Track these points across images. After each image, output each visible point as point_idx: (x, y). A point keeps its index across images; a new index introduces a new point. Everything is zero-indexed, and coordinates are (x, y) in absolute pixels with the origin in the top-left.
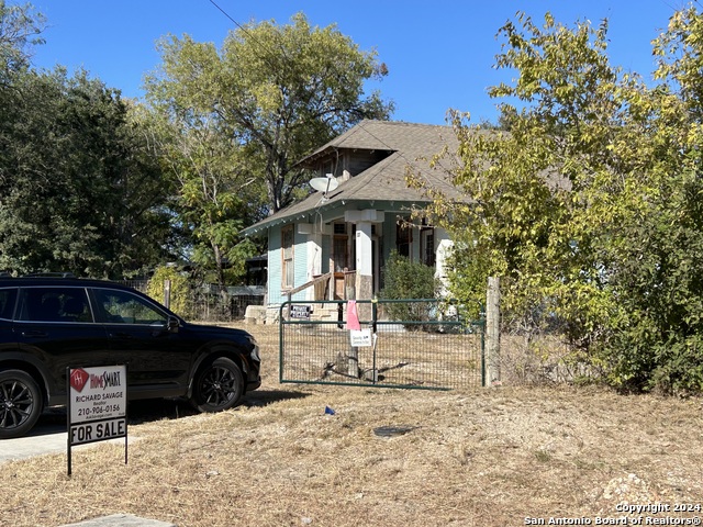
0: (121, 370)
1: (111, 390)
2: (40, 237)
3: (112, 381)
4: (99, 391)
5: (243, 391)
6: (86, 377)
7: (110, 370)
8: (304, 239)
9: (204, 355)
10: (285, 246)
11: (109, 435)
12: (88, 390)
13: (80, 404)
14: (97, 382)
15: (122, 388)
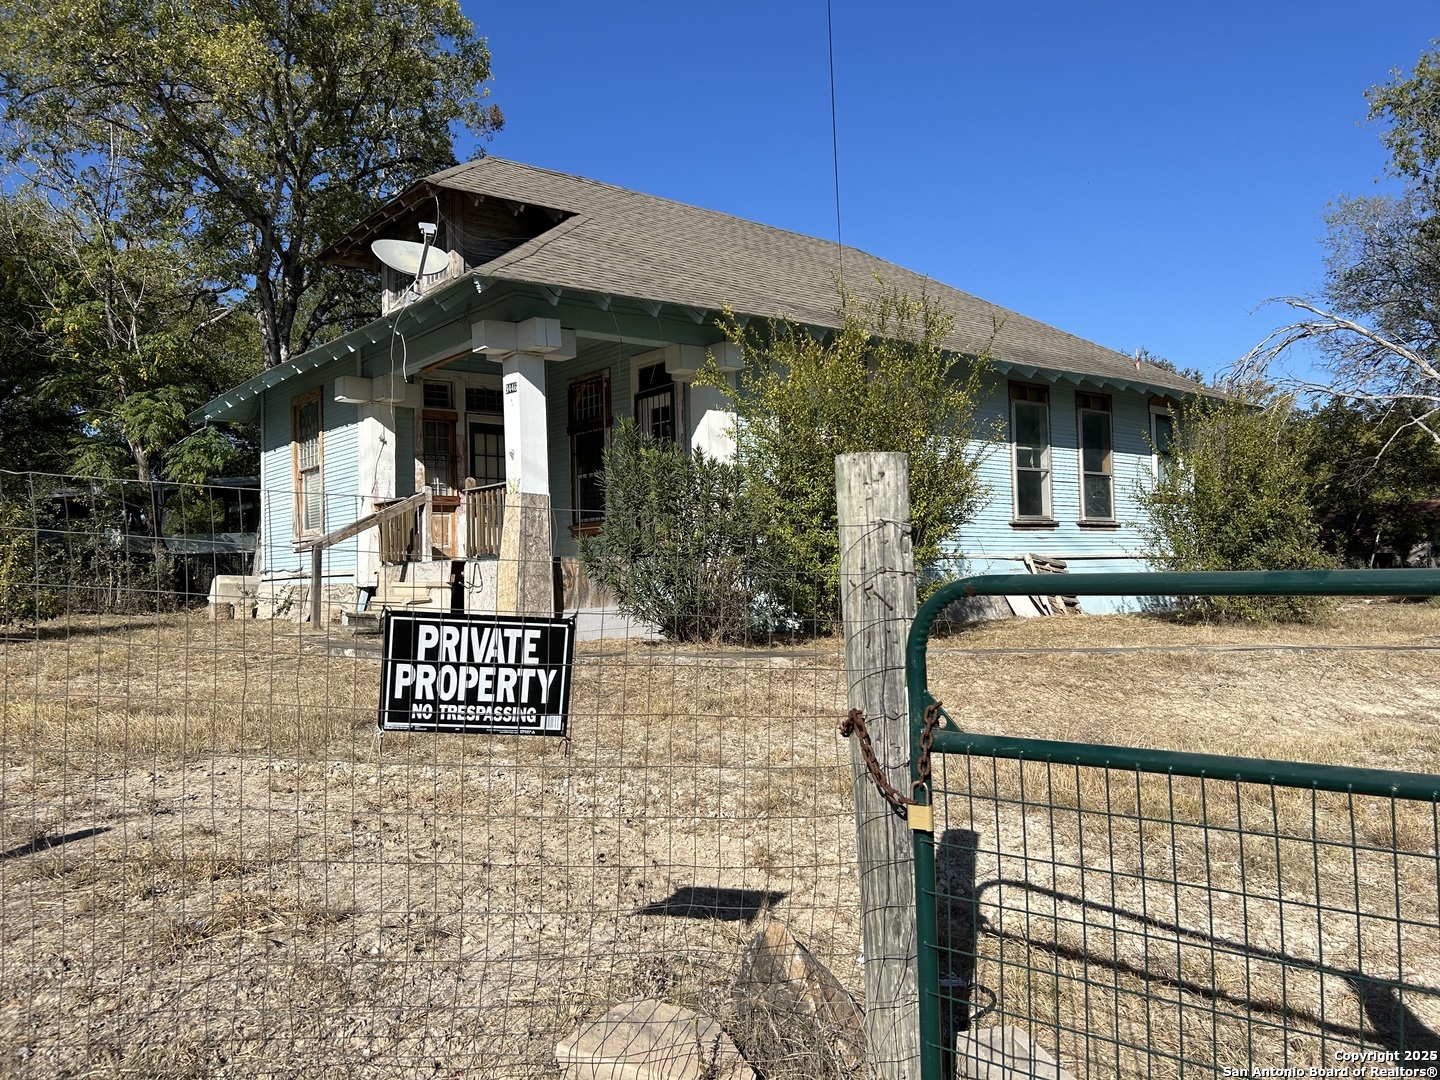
8: (351, 416)
10: (301, 438)
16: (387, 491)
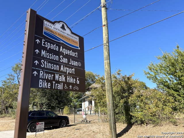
0: (44, 122)
1: (42, 125)
2: (50, 103)
3: (42, 124)
4: (40, 125)
5: (66, 125)
6: (39, 123)
7: (42, 123)
8: (86, 101)
9: (61, 120)
10: (84, 102)
11: (41, 131)
12: (39, 125)
13: (38, 127)
14: (40, 124)
15: (44, 125)
16: (88, 106)
